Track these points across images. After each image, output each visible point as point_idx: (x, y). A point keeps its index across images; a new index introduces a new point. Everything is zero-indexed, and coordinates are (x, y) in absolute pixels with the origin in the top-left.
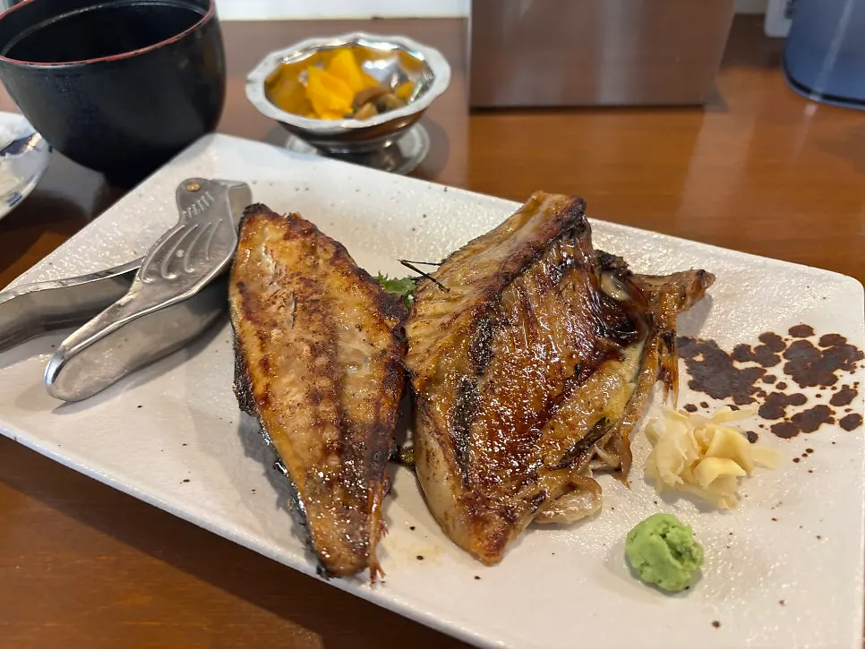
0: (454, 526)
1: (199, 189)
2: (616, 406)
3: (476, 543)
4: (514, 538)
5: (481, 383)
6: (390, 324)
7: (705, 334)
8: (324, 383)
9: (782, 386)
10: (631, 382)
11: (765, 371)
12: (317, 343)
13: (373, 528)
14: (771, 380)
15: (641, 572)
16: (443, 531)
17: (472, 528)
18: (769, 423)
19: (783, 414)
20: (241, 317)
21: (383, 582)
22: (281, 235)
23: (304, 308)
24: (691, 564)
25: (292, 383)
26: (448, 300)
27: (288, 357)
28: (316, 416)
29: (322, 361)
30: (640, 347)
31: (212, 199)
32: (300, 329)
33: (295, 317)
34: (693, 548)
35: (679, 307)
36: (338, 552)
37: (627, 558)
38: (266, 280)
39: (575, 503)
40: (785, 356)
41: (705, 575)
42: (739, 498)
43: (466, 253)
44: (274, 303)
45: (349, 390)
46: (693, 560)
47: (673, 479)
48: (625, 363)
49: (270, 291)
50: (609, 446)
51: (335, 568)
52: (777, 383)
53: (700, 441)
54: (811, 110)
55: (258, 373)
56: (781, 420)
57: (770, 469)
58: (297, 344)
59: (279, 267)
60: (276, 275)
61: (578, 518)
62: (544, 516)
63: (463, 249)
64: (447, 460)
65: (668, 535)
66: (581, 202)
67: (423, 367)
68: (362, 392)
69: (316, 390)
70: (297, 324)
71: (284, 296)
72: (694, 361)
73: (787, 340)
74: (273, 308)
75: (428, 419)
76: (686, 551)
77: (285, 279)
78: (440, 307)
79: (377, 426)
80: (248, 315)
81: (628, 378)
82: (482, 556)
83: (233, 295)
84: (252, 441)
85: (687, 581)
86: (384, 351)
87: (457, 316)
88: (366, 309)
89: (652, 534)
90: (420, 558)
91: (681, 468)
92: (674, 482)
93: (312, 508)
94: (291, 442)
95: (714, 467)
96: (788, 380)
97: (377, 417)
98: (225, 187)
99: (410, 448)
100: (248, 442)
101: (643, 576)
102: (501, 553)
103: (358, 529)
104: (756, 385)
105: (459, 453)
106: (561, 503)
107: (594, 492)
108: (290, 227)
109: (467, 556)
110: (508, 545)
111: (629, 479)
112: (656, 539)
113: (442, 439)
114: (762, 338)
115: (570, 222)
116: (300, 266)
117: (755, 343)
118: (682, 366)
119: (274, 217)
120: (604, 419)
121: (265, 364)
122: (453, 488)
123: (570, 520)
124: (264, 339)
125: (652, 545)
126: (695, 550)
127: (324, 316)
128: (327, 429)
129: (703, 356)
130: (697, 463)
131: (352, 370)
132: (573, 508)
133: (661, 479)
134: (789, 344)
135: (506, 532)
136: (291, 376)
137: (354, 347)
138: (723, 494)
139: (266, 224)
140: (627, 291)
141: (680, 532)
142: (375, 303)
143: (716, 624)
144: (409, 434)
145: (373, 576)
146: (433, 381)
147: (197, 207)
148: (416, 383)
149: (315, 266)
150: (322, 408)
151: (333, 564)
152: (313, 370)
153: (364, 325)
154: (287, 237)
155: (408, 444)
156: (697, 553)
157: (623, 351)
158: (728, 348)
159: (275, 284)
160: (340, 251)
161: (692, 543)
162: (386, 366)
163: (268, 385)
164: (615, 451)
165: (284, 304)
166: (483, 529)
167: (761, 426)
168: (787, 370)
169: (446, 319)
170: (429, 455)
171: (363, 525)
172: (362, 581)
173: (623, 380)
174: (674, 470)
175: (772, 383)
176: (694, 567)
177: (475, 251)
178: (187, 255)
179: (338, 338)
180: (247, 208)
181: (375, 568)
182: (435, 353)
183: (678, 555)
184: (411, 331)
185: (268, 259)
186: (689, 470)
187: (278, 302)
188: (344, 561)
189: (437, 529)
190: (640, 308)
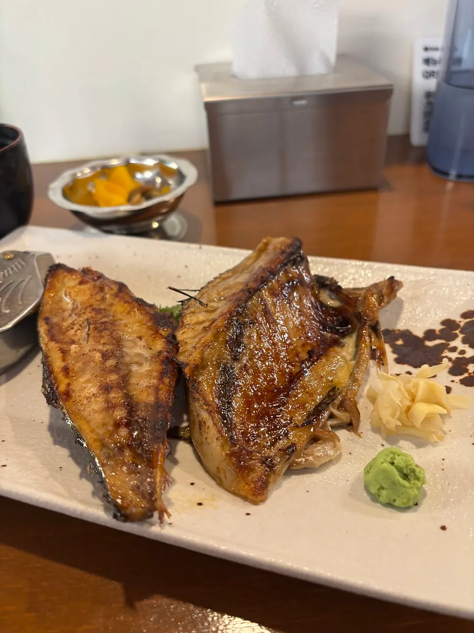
0: (226, 477)
1: (14, 258)
2: (342, 378)
3: (244, 487)
4: (275, 481)
5: (237, 366)
6: (163, 333)
7: (401, 326)
8: (113, 377)
9: (463, 352)
10: (351, 360)
11: (449, 344)
12: (107, 351)
13: (158, 480)
14: (454, 349)
15: (379, 496)
16: (217, 484)
17: (239, 476)
18: (457, 378)
19: (467, 371)
20: (46, 339)
21: (171, 524)
22: (77, 282)
23: (96, 328)
24: (417, 482)
25: (88, 381)
26: (207, 311)
27: (84, 363)
28: (107, 401)
29: (111, 362)
30: (354, 336)
31: (23, 263)
32: (93, 343)
33: (88, 335)
34: (415, 468)
35: (380, 304)
36: (130, 499)
37: (367, 488)
38: (66, 314)
39: (321, 451)
40: (461, 332)
41: (429, 493)
42: (445, 433)
43: (218, 281)
44: (72, 328)
45: (133, 381)
46: (418, 479)
47: (393, 423)
48: (345, 348)
49: (70, 321)
50: (341, 406)
51: (128, 512)
52: (458, 350)
53: (409, 392)
54: (450, 185)
55: (61, 376)
56: (466, 375)
57: (465, 409)
58: (91, 354)
59: (75, 304)
60: (73, 310)
61: (324, 461)
62: (297, 463)
63: (215, 278)
64: (215, 424)
65: (395, 461)
66: (298, 240)
67: (191, 358)
68: (144, 383)
69: (107, 384)
70: (91, 339)
71: (80, 323)
72: (396, 345)
73: (460, 322)
74: (72, 332)
75: (197, 396)
76: (411, 472)
77: (80, 311)
78: (201, 317)
79: (157, 405)
80: (52, 338)
81: (349, 357)
82: (250, 497)
83: (41, 326)
84: (59, 434)
85: (416, 496)
86: (160, 352)
87: (214, 321)
88: (145, 324)
89: (382, 463)
90: (200, 504)
91: (398, 413)
92: (394, 426)
93: (106, 468)
94: (88, 422)
95: (422, 409)
96: (466, 347)
97: (157, 398)
98: (34, 255)
99: (186, 427)
100: (55, 434)
101: (381, 499)
102: (265, 492)
103: (145, 480)
104: (444, 355)
105: (224, 417)
106: (309, 450)
107: (334, 442)
108: (83, 277)
109: (238, 499)
110: (270, 487)
111: (359, 431)
112: (386, 465)
113: (211, 408)
114: (443, 323)
115: (292, 254)
116: (92, 301)
117: (438, 327)
118: (388, 348)
119: (71, 271)
120: (335, 387)
121: (66, 370)
122: (222, 446)
123: (318, 463)
124: (64, 353)
125: (384, 471)
126: (418, 470)
127: (112, 333)
128: (116, 409)
129: (403, 340)
130: (409, 409)
131: (134, 368)
132: (319, 454)
133: (384, 425)
134: (462, 324)
135: (268, 476)
136: (87, 376)
137: (136, 351)
138: (432, 430)
139: (65, 277)
140: (340, 300)
141: (404, 458)
142: (151, 319)
143: (443, 528)
144: (185, 417)
145: (161, 518)
146: (199, 368)
147: (12, 269)
148: (187, 370)
149: (103, 299)
150: (112, 395)
151: (127, 508)
152: (104, 370)
153: (143, 336)
154: (81, 283)
155: (185, 424)
156: (420, 472)
157: (342, 340)
158: (419, 333)
159: (73, 316)
160: (122, 288)
161: (414, 464)
162: (163, 362)
163: (69, 385)
164: (346, 411)
165: (80, 328)
166: (248, 475)
167: (453, 381)
168: (464, 341)
169: (207, 324)
170: (202, 424)
171: (150, 477)
172: (152, 524)
173: (345, 360)
174: (393, 416)
175: (455, 351)
176: (419, 484)
177: (225, 279)
178: (4, 301)
179: (123, 346)
180: (51, 267)
181: (163, 511)
182: (200, 347)
183: (405, 477)
184: (180, 336)
185: (67, 299)
186: (404, 414)
187: (76, 328)
188: (136, 506)
189: (213, 483)
190: (350, 310)
